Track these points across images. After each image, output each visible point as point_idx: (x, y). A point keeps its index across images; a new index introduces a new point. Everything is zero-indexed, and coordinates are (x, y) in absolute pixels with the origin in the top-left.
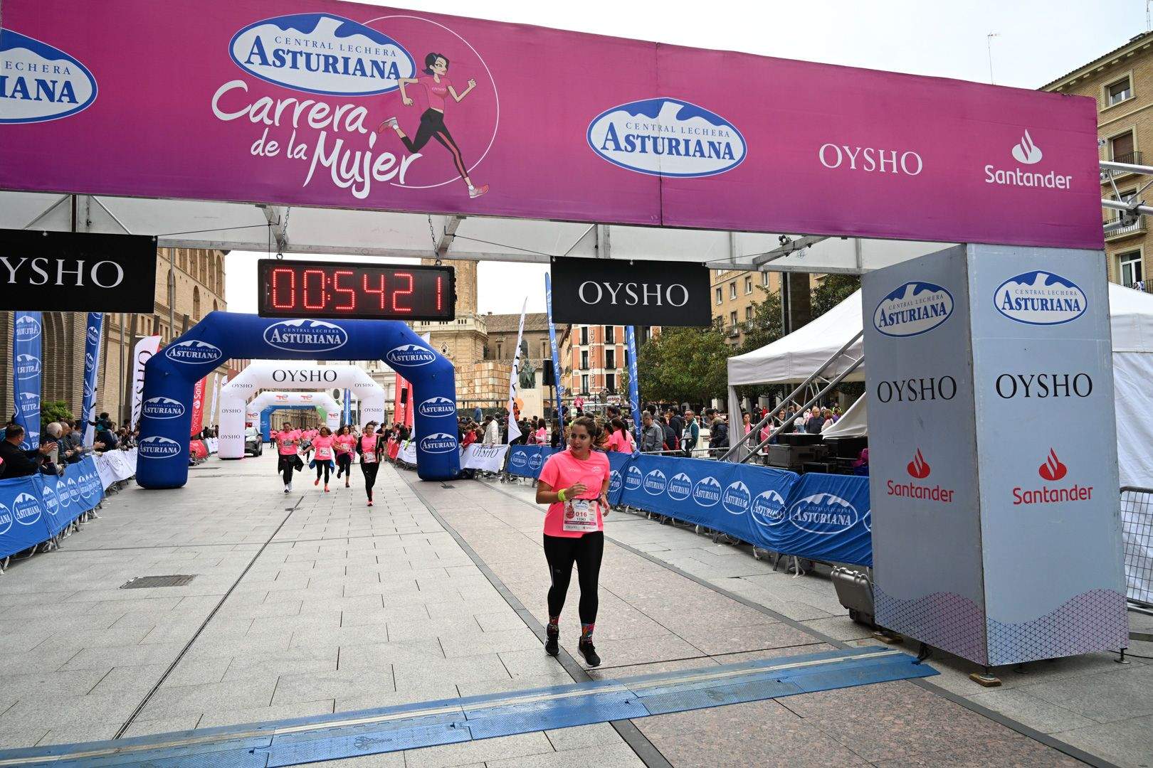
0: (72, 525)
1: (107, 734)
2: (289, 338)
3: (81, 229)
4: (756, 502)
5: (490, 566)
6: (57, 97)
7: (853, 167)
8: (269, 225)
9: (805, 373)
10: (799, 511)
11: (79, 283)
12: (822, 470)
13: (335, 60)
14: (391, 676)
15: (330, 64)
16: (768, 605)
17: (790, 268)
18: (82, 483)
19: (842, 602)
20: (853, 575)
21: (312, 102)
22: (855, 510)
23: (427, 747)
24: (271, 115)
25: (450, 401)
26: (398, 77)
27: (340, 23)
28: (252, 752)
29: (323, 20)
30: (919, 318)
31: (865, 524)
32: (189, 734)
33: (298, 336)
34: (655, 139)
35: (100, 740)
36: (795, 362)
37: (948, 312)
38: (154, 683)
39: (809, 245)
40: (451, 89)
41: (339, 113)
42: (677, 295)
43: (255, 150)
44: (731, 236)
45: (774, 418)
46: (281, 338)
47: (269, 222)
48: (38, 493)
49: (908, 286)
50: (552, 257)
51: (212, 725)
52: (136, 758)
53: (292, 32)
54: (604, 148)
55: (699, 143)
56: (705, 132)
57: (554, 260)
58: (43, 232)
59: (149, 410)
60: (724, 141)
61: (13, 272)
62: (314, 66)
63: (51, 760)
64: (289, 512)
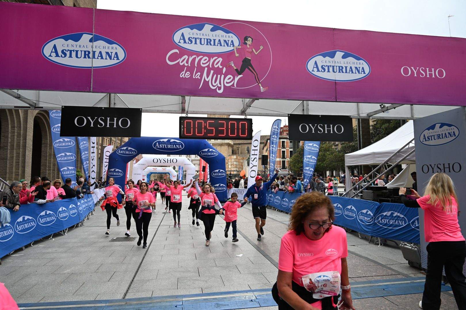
0: (87, 217)
1: (120, 297)
2: (162, 146)
3: (112, 106)
4: (359, 214)
5: (249, 238)
6: (112, 58)
7: (415, 75)
8: (182, 104)
9: (381, 161)
10: (380, 219)
11: (115, 126)
12: (388, 201)
13: (211, 40)
14: (221, 280)
15: (209, 42)
16: (370, 258)
17: (383, 117)
18: (89, 201)
19: (405, 258)
20: (411, 246)
21: (202, 57)
22: (406, 219)
23: (243, 308)
24: (187, 62)
25: (224, 171)
26: (234, 46)
27: (213, 26)
28: (176, 306)
29: (206, 25)
30: (442, 138)
31: (411, 225)
32: (150, 298)
33: (166, 145)
34: (333, 67)
35: (118, 299)
36: (376, 156)
37: (457, 135)
38: (132, 278)
39: (395, 108)
40: (254, 50)
41: (212, 61)
42: (339, 129)
43: (181, 75)
44: (358, 105)
45: (367, 180)
46: (159, 146)
47: (182, 102)
48: (76, 205)
49: (437, 125)
50: (288, 114)
51: (157, 295)
52: (134, 307)
53: (195, 31)
54: (313, 71)
55: (351, 68)
56: (354, 63)
57: (289, 116)
58: (103, 107)
59: (110, 173)
60: (361, 67)
61: (92, 122)
62: (203, 43)
63: (103, 305)
64: (164, 214)
